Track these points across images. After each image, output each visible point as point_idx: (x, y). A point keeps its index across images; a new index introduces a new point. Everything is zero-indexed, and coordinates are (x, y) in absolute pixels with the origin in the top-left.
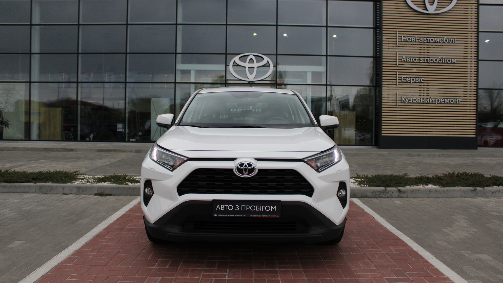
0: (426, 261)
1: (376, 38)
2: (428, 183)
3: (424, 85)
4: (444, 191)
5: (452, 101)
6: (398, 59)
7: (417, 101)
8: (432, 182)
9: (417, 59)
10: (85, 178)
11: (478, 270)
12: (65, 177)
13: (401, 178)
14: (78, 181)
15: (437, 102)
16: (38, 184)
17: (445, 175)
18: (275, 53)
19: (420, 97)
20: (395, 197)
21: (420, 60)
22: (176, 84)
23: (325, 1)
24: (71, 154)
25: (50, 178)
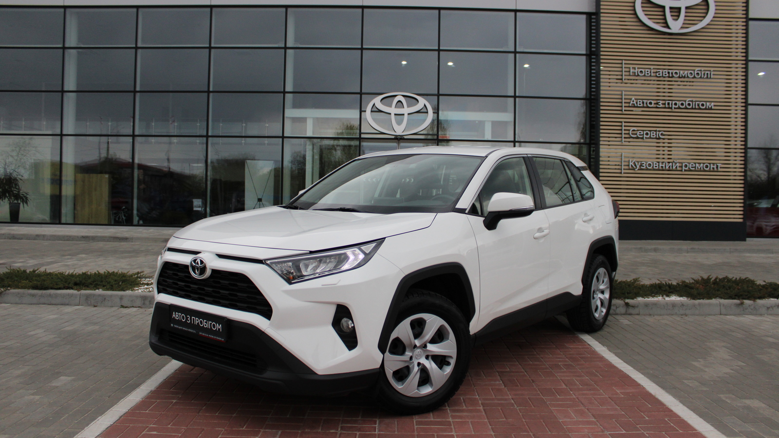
0: (668, 408)
1: (591, 66)
2: (670, 292)
3: (664, 143)
4: (694, 306)
5: (707, 167)
6: (625, 103)
7: (653, 167)
8: (676, 291)
9: (653, 102)
10: (151, 284)
11: (745, 422)
12: (123, 281)
13: (629, 286)
14: (142, 288)
15: (684, 168)
16: (83, 292)
17: (697, 282)
18: (437, 93)
19: (658, 160)
20: (621, 314)
21: (657, 104)
22: (285, 139)
23: (513, 14)
24: (125, 245)
25: (100, 283)
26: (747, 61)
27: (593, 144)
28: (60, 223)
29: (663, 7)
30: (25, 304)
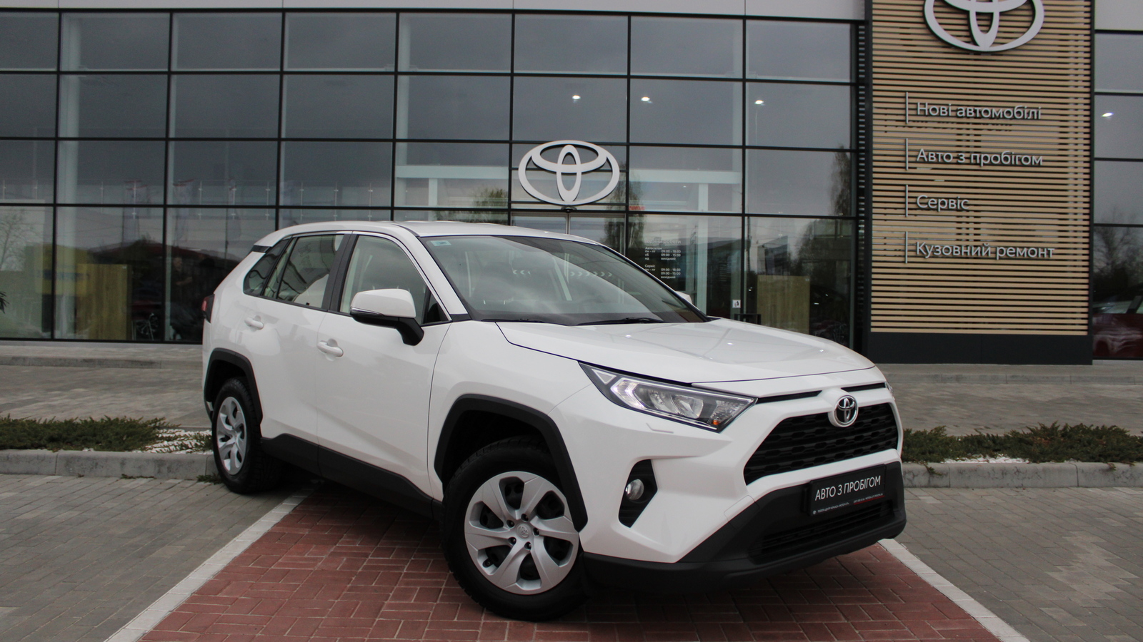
1: (858, 106)
3: (968, 217)
4: (1037, 473)
5: (1033, 253)
6: (909, 156)
7: (952, 253)
8: (1006, 448)
9: (952, 155)
10: (175, 438)
12: (130, 434)
13: (930, 440)
15: (998, 254)
16: (62, 452)
17: (1035, 433)
18: (625, 141)
19: (959, 243)
20: (921, 487)
21: (958, 158)
22: (396, 212)
23: (740, 22)
24: (148, 373)
25: (91, 438)
26: (1092, 94)
27: (862, 218)
28: (52, 339)
29: (967, 13)
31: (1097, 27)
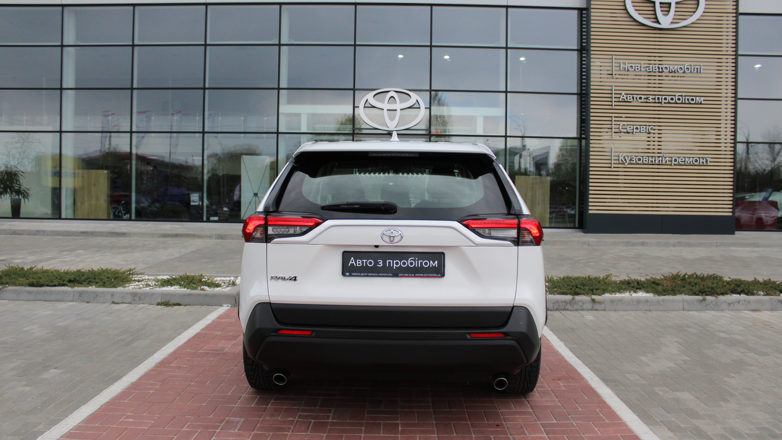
1: (582, 64)
2: (637, 289)
3: (654, 137)
4: (659, 302)
5: (696, 161)
6: (615, 98)
7: (643, 161)
8: (644, 287)
9: (643, 97)
10: (142, 280)
11: (668, 413)
12: (116, 278)
13: (600, 282)
14: (133, 284)
15: (673, 162)
16: (77, 289)
17: (666, 278)
18: (429, 88)
19: (648, 155)
20: (587, 310)
21: (647, 98)
22: (280, 135)
23: (504, 9)
24: (122, 241)
25: (93, 280)
26: (737, 56)
27: (584, 138)
28: (60, 218)
29: (654, 3)
30: (22, 300)
31: (740, 11)
